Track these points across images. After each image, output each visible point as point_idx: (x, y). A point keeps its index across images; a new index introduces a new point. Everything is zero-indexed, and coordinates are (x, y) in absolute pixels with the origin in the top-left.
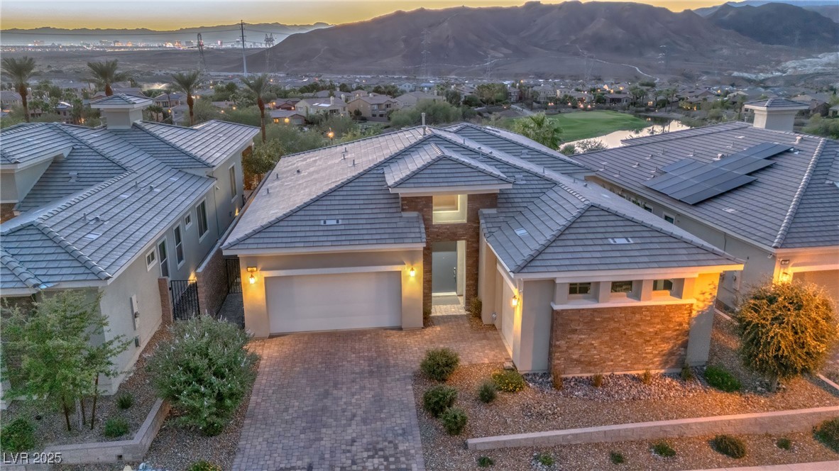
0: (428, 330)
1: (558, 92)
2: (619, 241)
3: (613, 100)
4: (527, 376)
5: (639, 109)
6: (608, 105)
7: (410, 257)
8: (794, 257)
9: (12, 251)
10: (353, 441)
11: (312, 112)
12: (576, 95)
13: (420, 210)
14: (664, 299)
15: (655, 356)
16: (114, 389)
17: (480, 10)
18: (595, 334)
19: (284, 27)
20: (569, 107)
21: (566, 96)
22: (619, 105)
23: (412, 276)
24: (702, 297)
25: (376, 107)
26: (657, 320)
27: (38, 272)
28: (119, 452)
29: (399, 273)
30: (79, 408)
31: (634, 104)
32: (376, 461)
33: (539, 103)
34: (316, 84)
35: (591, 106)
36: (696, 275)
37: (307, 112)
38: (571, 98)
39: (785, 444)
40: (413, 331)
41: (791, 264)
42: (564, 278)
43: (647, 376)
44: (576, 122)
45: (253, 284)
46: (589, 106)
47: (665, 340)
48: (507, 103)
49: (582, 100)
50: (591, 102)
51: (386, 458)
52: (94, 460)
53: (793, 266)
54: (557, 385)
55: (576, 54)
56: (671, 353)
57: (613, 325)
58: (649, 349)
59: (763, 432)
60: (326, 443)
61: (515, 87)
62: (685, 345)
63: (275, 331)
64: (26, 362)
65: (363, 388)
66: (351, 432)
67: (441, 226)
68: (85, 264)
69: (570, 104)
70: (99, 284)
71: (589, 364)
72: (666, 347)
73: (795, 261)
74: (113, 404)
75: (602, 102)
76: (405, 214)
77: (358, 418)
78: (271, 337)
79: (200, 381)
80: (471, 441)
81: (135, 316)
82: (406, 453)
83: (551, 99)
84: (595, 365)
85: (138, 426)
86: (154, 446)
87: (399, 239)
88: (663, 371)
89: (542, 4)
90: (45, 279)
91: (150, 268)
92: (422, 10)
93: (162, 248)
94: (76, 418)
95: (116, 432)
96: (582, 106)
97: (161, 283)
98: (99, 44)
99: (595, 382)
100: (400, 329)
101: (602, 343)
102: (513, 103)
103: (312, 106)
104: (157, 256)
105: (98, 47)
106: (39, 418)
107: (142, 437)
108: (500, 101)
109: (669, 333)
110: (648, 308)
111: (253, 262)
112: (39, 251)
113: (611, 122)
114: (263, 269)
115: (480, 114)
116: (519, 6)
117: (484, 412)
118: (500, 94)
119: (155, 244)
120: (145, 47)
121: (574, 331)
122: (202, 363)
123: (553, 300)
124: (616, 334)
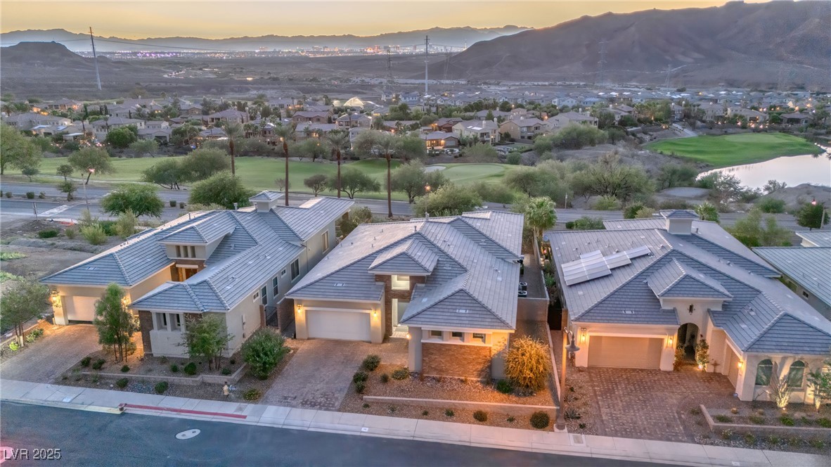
0: (384, 345)
1: (729, 111)
2: (461, 311)
3: (792, 121)
4: (411, 374)
5: (819, 131)
6: (783, 125)
7: (375, 307)
8: (589, 327)
9: (197, 293)
10: (318, 390)
11: (465, 134)
12: (748, 114)
13: (385, 282)
14: (478, 343)
15: (474, 371)
16: (231, 355)
17: (673, 11)
18: (442, 356)
19: (474, 31)
20: (738, 127)
21: (736, 115)
22: (796, 126)
23: (376, 317)
24: (499, 344)
25: (525, 129)
26: (473, 353)
27: (205, 304)
28: (226, 380)
29: (369, 314)
30: (214, 361)
31: (814, 125)
32: (322, 399)
33: (704, 122)
34: (481, 102)
35: (764, 126)
36: (491, 333)
37: (461, 134)
38: (741, 117)
39: (511, 420)
40: (376, 344)
41: (588, 330)
42: (427, 327)
43: (466, 380)
44: (735, 146)
45: (300, 313)
46: (761, 127)
47: (480, 363)
48: (667, 123)
49: (754, 120)
50: (764, 122)
51: (327, 399)
52: (216, 382)
53: (589, 332)
54: (422, 379)
55: (780, 59)
56: (482, 371)
57: (451, 353)
58: (470, 367)
59: (506, 413)
60: (306, 390)
61: (681, 106)
62: (490, 367)
63: (311, 336)
64: (195, 340)
65: (335, 369)
66: (319, 387)
67: (395, 291)
68: (221, 302)
69: (739, 124)
70: (225, 311)
71: (441, 371)
72: (479, 367)
73: (590, 329)
74: (228, 362)
75: (779, 121)
76: (377, 283)
77: (325, 382)
78: (309, 339)
79: (259, 356)
80: (364, 397)
81: (244, 324)
82: (337, 399)
83: (719, 118)
84: (443, 372)
85: (235, 371)
86: (240, 381)
87: (367, 298)
88: (479, 379)
89: (746, 4)
90: (206, 307)
91: (254, 301)
92: (610, 14)
93: (264, 291)
94: (213, 365)
95: (226, 373)
96: (753, 126)
97: (261, 307)
98: (312, 50)
99: (438, 380)
100: (370, 343)
101: (446, 361)
102: (675, 122)
103: (466, 129)
104: (260, 295)
105: (310, 52)
106: (200, 363)
107: (235, 376)
108: (660, 120)
109: (480, 360)
110: (468, 347)
111: (300, 302)
112: (206, 294)
113: (776, 147)
114: (304, 306)
115: (634, 135)
116: (718, 6)
117: (381, 386)
118: (661, 113)
119: (260, 288)
120: (350, 53)
121: (432, 354)
122: (259, 348)
123: (421, 338)
124: (453, 357)
